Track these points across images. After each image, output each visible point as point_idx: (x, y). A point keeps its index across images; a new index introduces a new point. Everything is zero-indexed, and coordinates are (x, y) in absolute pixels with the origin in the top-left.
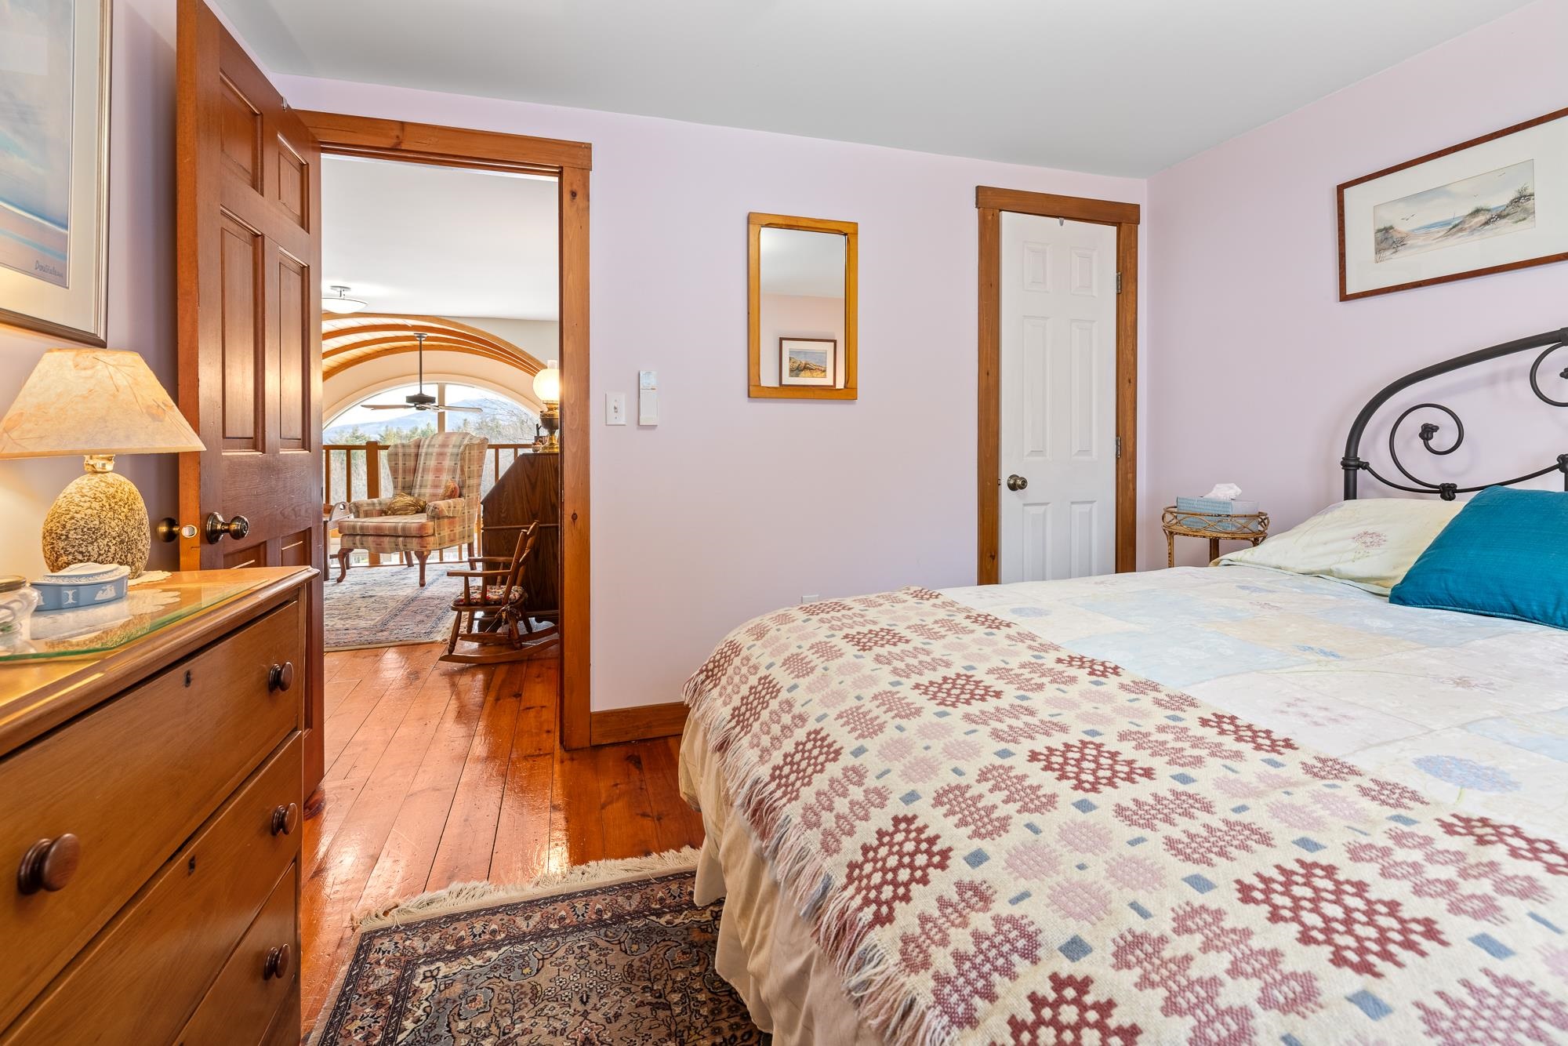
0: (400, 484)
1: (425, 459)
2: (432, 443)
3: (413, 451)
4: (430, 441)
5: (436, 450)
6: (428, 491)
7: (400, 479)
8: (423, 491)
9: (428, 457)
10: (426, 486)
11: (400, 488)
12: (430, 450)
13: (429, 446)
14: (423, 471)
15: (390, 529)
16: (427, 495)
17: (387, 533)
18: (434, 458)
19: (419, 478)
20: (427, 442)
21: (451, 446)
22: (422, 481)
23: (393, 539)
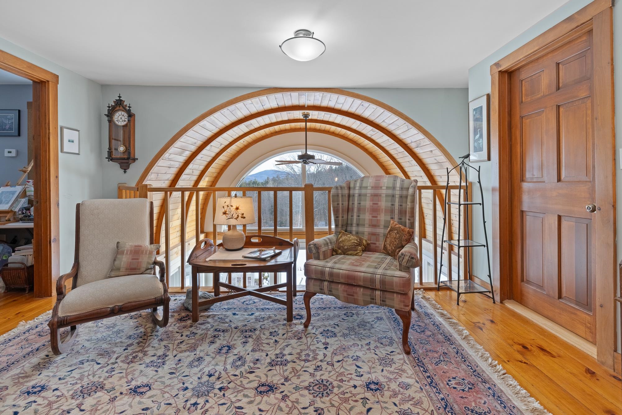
0: (340, 223)
1: (360, 200)
2: (364, 185)
3: (346, 192)
4: (361, 184)
5: (369, 191)
6: (366, 230)
7: (340, 218)
8: (361, 229)
9: (363, 198)
10: (364, 225)
11: (340, 226)
12: (363, 191)
13: (361, 188)
14: (359, 210)
15: (365, 279)
16: (366, 233)
17: (361, 283)
18: (368, 199)
19: (355, 217)
20: (358, 185)
21: (385, 188)
22: (358, 220)
23: (369, 292)
